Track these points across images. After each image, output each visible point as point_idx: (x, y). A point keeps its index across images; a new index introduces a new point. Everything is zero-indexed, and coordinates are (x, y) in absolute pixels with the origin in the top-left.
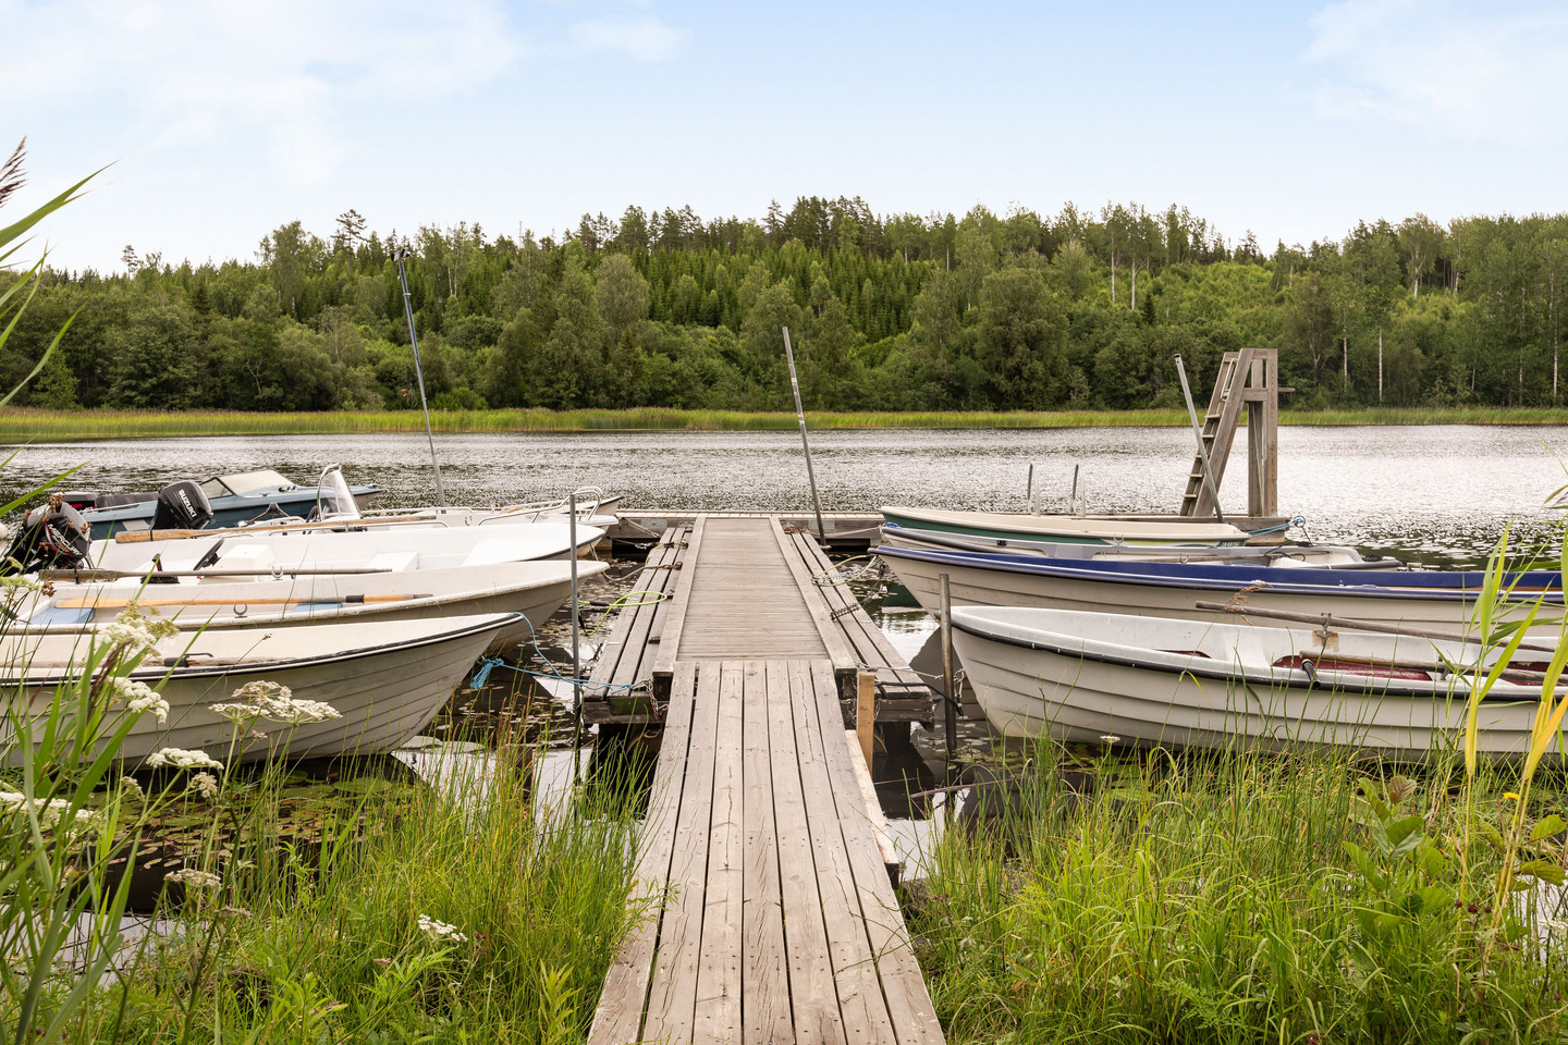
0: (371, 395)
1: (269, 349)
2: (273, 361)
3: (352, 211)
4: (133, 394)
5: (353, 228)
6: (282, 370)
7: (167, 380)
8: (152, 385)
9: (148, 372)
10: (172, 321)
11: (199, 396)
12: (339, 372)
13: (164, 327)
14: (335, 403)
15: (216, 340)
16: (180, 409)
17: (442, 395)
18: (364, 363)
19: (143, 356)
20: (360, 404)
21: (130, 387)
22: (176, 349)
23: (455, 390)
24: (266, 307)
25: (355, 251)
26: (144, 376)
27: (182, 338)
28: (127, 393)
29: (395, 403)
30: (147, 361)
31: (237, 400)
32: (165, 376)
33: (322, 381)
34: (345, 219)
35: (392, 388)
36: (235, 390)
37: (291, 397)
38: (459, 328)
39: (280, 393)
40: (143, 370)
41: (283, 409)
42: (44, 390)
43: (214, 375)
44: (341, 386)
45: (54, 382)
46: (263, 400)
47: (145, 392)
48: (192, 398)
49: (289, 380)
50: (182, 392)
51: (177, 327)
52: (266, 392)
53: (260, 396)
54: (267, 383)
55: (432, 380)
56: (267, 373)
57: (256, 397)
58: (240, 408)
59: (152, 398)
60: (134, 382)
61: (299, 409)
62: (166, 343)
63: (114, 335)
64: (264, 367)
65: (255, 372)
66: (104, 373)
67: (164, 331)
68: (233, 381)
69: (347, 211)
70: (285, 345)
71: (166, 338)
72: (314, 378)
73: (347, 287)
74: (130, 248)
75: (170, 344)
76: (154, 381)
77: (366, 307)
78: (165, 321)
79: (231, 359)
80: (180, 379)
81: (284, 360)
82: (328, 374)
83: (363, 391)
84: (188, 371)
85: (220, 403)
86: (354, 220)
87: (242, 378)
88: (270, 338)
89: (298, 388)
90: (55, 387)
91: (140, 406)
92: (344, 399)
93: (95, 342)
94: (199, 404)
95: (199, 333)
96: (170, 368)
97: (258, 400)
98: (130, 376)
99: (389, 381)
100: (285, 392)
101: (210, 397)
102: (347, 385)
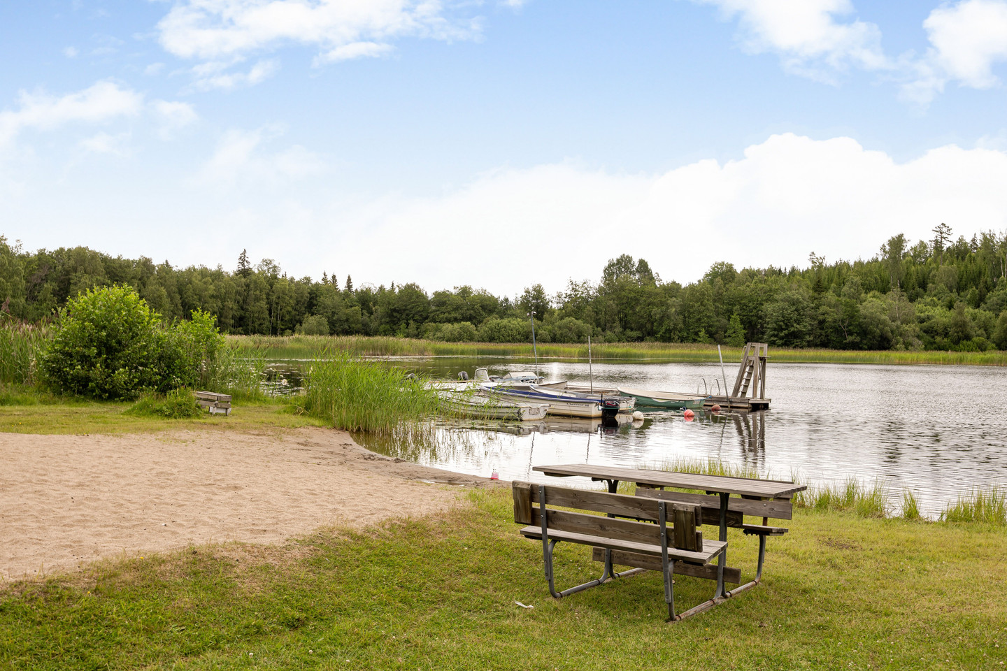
0: (916, 341)
1: (852, 315)
2: (854, 321)
3: (943, 224)
4: (775, 339)
5: (944, 235)
6: (859, 325)
7: (793, 332)
8: (785, 334)
9: (783, 327)
10: (798, 299)
11: (811, 341)
12: (895, 328)
13: (794, 303)
14: (892, 345)
15: (823, 309)
16: (800, 348)
17: (965, 342)
18: (913, 322)
19: (781, 318)
20: (907, 346)
21: (773, 335)
22: (799, 314)
23: (975, 339)
24: (855, 290)
25: (945, 249)
26: (782, 330)
27: (803, 308)
28: (772, 338)
29: (931, 346)
30: (783, 321)
31: (835, 343)
32: (792, 329)
33: (884, 333)
34: (938, 229)
35: (933, 337)
36: (833, 337)
37: (865, 342)
38: (995, 299)
39: (858, 339)
40: (781, 326)
41: (861, 349)
42: (729, 336)
43: (822, 329)
44: (896, 336)
45: (734, 332)
46: (849, 343)
47: (782, 338)
48: (808, 342)
49: (864, 332)
50: (802, 338)
51: (800, 302)
52: (850, 339)
53: (848, 341)
54: (851, 334)
55: (958, 333)
56: (851, 328)
57: (845, 341)
58: (835, 348)
59: (786, 341)
60: (776, 333)
61: (870, 348)
62: (793, 311)
63: (768, 308)
64: (850, 325)
65: (844, 327)
66: (762, 327)
67: (794, 304)
68: (832, 332)
69: (939, 224)
70: (863, 311)
71: (794, 308)
72: (878, 331)
73: (933, 273)
74: (813, 253)
75: (796, 312)
76: (786, 332)
77: (942, 285)
78: (794, 299)
79: (830, 320)
80: (801, 331)
81: (861, 320)
82: (887, 329)
83: (911, 339)
84: (805, 326)
85: (825, 345)
86: (944, 229)
87: (838, 331)
88: (853, 308)
89: (869, 336)
90: (734, 335)
91: (779, 346)
92: (897, 343)
93: (758, 311)
94: (811, 345)
95: (813, 305)
96: (795, 325)
97: (846, 343)
98: (775, 329)
99: (932, 333)
100: (862, 339)
101: (818, 341)
102: (901, 335)
